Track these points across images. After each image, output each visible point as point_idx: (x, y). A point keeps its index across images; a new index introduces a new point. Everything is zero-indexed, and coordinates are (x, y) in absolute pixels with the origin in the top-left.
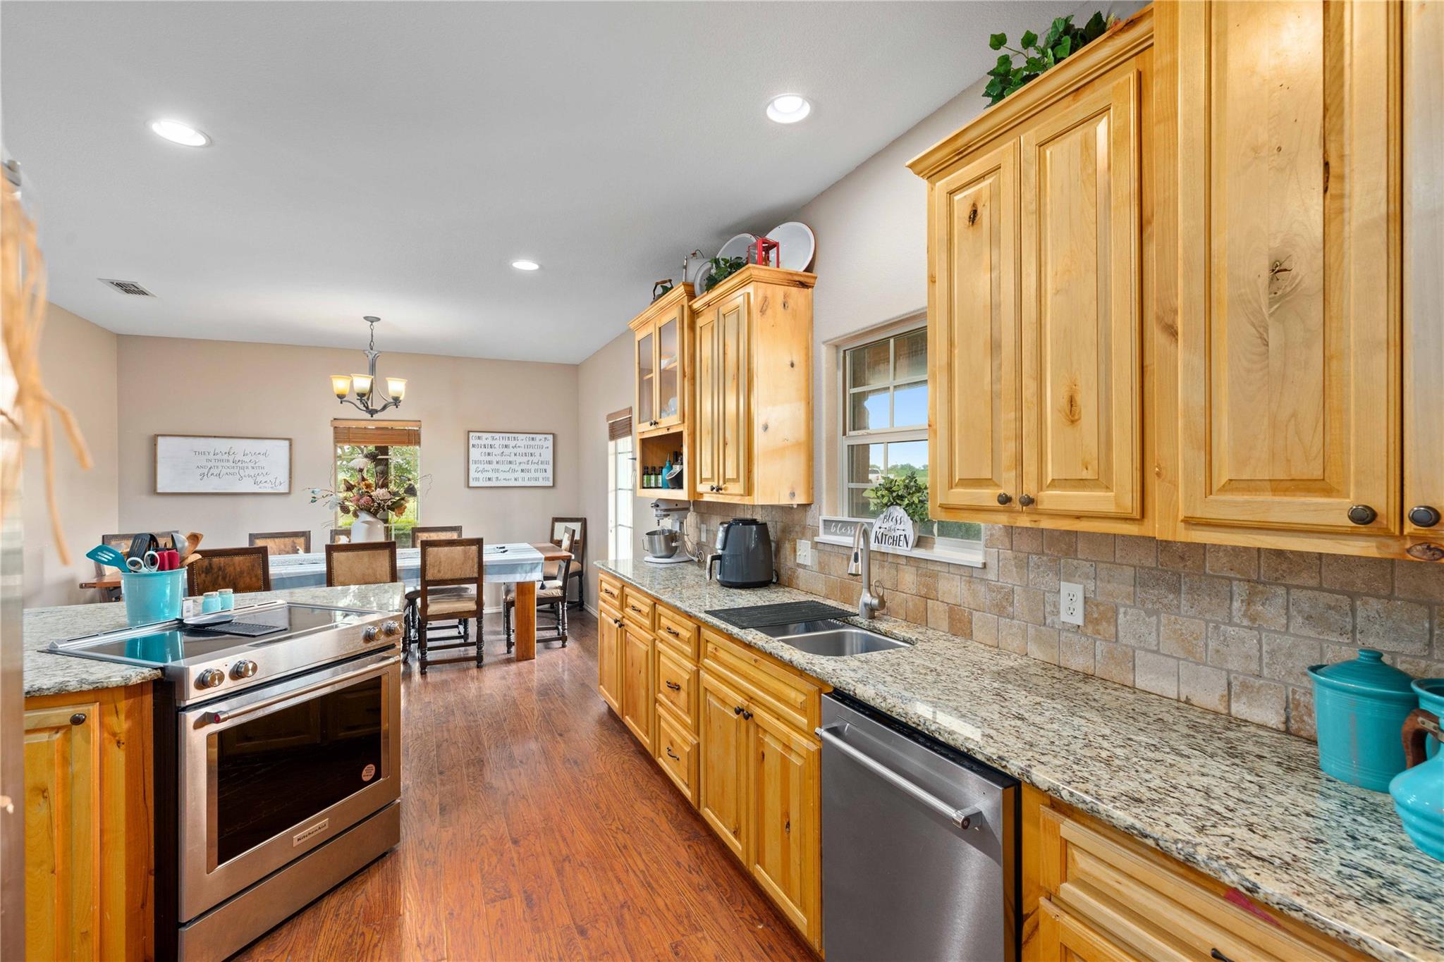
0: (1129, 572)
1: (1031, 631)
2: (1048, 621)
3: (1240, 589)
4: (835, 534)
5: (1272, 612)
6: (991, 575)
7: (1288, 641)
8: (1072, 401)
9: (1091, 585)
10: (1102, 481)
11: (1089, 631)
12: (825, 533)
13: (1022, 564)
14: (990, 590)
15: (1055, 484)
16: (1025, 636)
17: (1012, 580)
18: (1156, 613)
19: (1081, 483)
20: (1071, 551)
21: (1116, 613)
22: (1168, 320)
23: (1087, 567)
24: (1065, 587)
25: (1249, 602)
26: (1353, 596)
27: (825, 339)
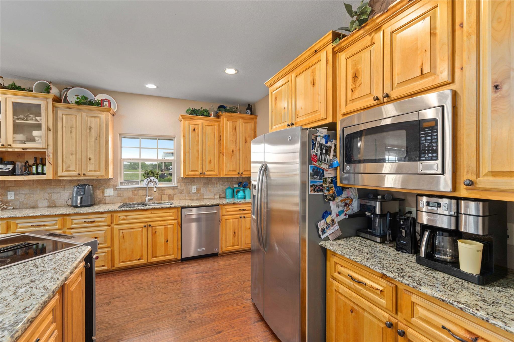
0: (203, 183)
1: (187, 195)
2: (190, 193)
3: (215, 183)
4: (125, 185)
5: (218, 185)
6: (179, 188)
7: (220, 188)
8: (210, 160)
9: (197, 186)
10: (214, 171)
11: (197, 193)
12: (121, 185)
13: (185, 185)
14: (178, 190)
15: (207, 171)
16: (186, 197)
17: (183, 188)
18: (206, 188)
19: (211, 171)
20: (194, 181)
21: (201, 189)
22: (223, 153)
23: (197, 183)
24: (193, 187)
25: (216, 184)
26: (225, 182)
27: (119, 132)
